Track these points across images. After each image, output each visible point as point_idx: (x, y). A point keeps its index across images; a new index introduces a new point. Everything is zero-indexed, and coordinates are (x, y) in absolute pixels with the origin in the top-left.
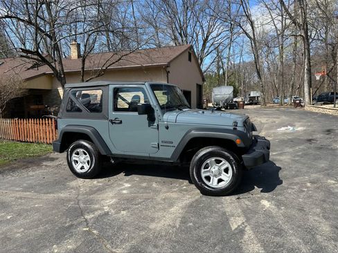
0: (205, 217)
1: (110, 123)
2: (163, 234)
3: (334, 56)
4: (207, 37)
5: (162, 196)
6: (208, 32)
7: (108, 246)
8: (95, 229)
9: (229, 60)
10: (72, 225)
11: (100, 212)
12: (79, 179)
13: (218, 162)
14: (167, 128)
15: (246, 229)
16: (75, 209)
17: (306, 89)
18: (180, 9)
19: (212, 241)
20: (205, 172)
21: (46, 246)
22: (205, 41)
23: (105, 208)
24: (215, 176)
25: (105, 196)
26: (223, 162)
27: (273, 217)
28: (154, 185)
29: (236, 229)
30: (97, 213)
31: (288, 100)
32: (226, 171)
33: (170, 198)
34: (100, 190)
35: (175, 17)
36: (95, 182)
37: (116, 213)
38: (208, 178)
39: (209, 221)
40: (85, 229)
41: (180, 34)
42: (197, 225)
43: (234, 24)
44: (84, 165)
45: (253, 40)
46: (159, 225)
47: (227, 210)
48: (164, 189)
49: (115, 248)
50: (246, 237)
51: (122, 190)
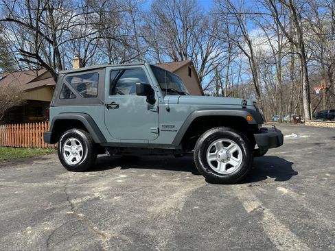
0: (214, 201)
1: (106, 108)
2: (164, 216)
3: (330, 75)
4: (206, 57)
5: (162, 184)
6: (207, 52)
7: (95, 228)
8: (81, 212)
9: (227, 80)
10: (54, 209)
11: (89, 197)
12: (69, 172)
13: (226, 144)
14: (168, 110)
15: (264, 211)
16: (61, 195)
17: (305, 105)
18: (180, 30)
19: (223, 222)
20: (211, 156)
21: (18, 228)
22: (204, 61)
23: (95, 194)
24: (223, 161)
25: (97, 184)
26: (232, 144)
27: (294, 201)
28: (153, 176)
29: (252, 212)
30: (85, 199)
31: (287, 118)
32: (235, 155)
33: (172, 186)
34: (91, 180)
35: (175, 37)
36: (87, 174)
37: (107, 198)
38: (215, 163)
39: (219, 205)
40: (69, 212)
41: (180, 54)
42: (204, 208)
43: (232, 44)
44: (77, 157)
45: (252, 58)
46: (158, 208)
47: (238, 195)
48: (165, 179)
49: (104, 230)
50: (266, 218)
51: (117, 179)
